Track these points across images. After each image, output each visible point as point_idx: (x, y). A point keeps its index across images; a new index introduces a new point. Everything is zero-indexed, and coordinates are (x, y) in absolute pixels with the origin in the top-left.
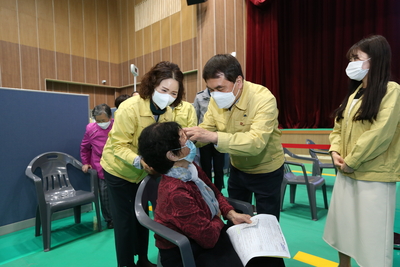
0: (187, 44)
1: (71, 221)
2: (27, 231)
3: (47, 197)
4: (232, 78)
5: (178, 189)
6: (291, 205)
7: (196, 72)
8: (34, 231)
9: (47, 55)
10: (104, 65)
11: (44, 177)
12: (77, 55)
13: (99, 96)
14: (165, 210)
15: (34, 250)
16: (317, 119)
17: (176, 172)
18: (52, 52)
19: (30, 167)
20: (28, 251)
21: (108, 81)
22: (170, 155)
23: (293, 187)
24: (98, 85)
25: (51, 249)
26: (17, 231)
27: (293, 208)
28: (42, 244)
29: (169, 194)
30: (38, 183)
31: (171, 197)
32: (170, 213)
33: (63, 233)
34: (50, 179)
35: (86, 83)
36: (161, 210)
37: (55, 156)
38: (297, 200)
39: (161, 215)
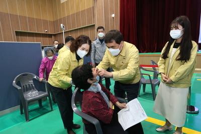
0: (89, 10)
1: (37, 106)
2: (16, 112)
3: (25, 96)
4: (118, 42)
5: (94, 97)
6: (143, 93)
7: (94, 25)
8: (20, 112)
9: (14, 17)
10: (45, 22)
11: (22, 86)
12: (30, 16)
13: (44, 38)
14: (87, 107)
15: (21, 121)
16: (156, 48)
17: (91, 89)
18: (17, 16)
19: (14, 82)
20: (18, 122)
21: (48, 30)
22: (89, 81)
23: (144, 85)
24: (43, 33)
25: (29, 121)
26: (11, 112)
27: (144, 95)
28: (25, 118)
29: (89, 100)
30: (20, 90)
31: (90, 101)
32: (90, 108)
33: (34, 112)
34: (25, 86)
35: (36, 32)
36: (85, 106)
37: (26, 75)
38: (146, 91)
39: (85, 108)
